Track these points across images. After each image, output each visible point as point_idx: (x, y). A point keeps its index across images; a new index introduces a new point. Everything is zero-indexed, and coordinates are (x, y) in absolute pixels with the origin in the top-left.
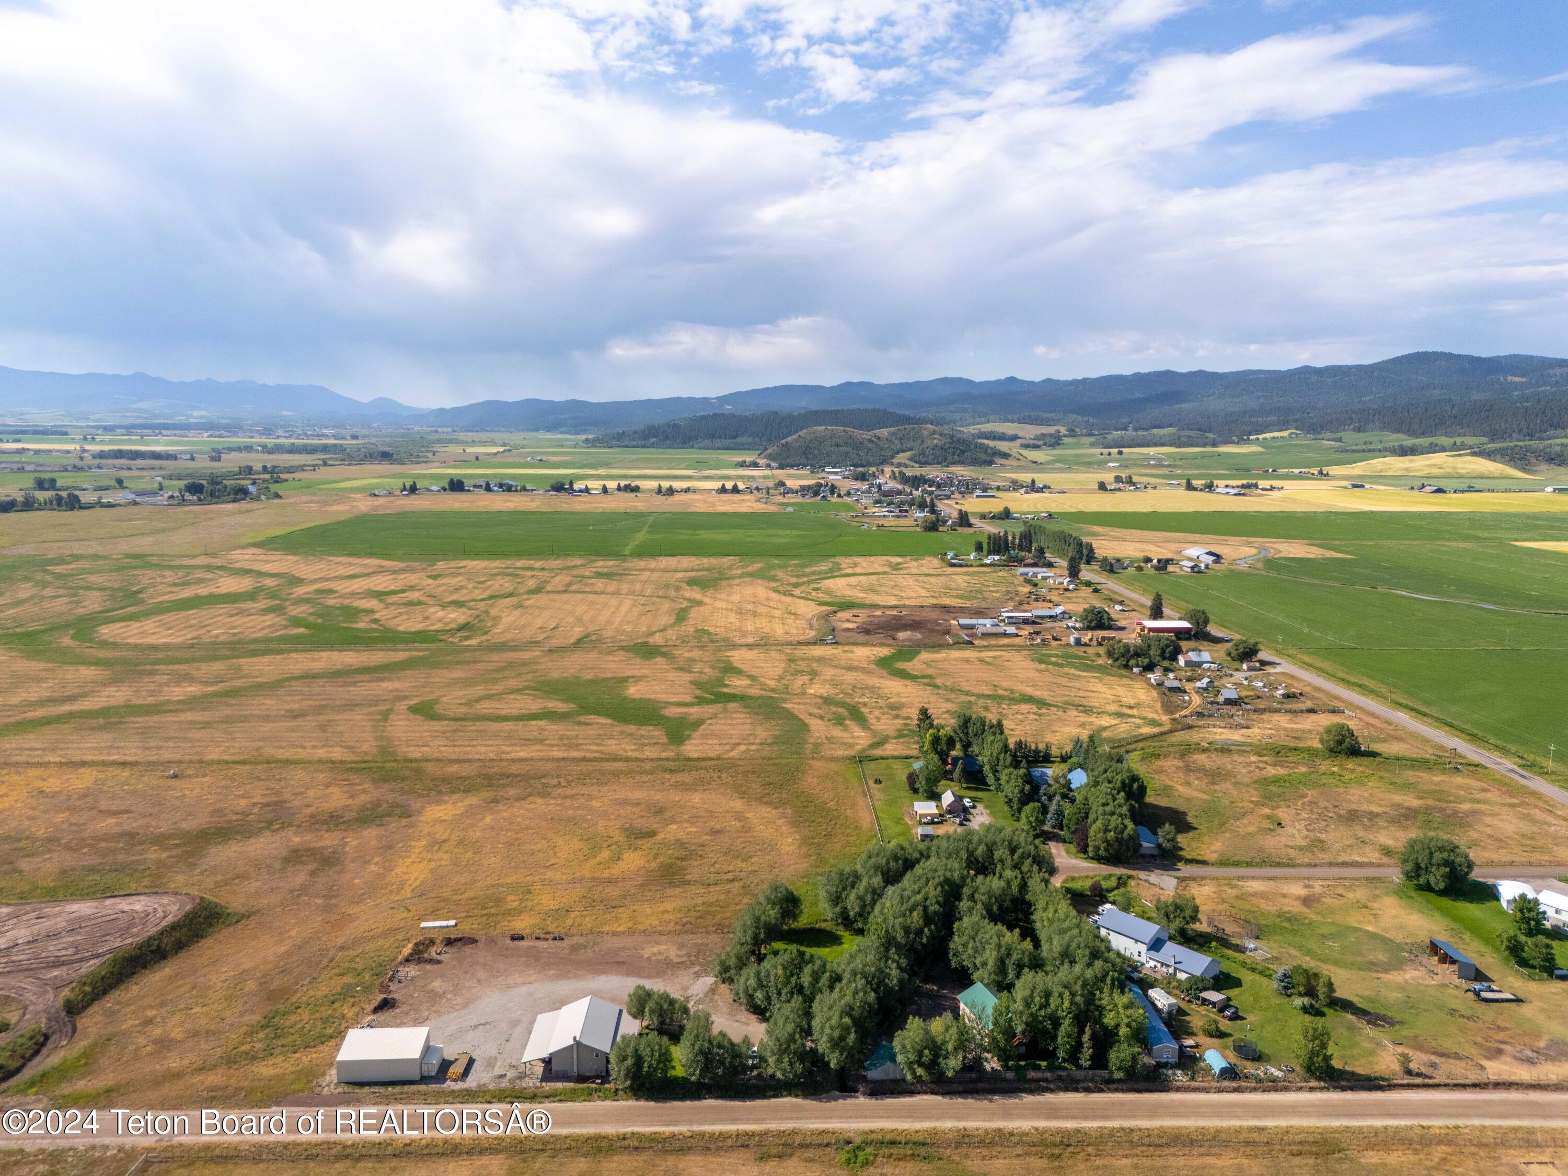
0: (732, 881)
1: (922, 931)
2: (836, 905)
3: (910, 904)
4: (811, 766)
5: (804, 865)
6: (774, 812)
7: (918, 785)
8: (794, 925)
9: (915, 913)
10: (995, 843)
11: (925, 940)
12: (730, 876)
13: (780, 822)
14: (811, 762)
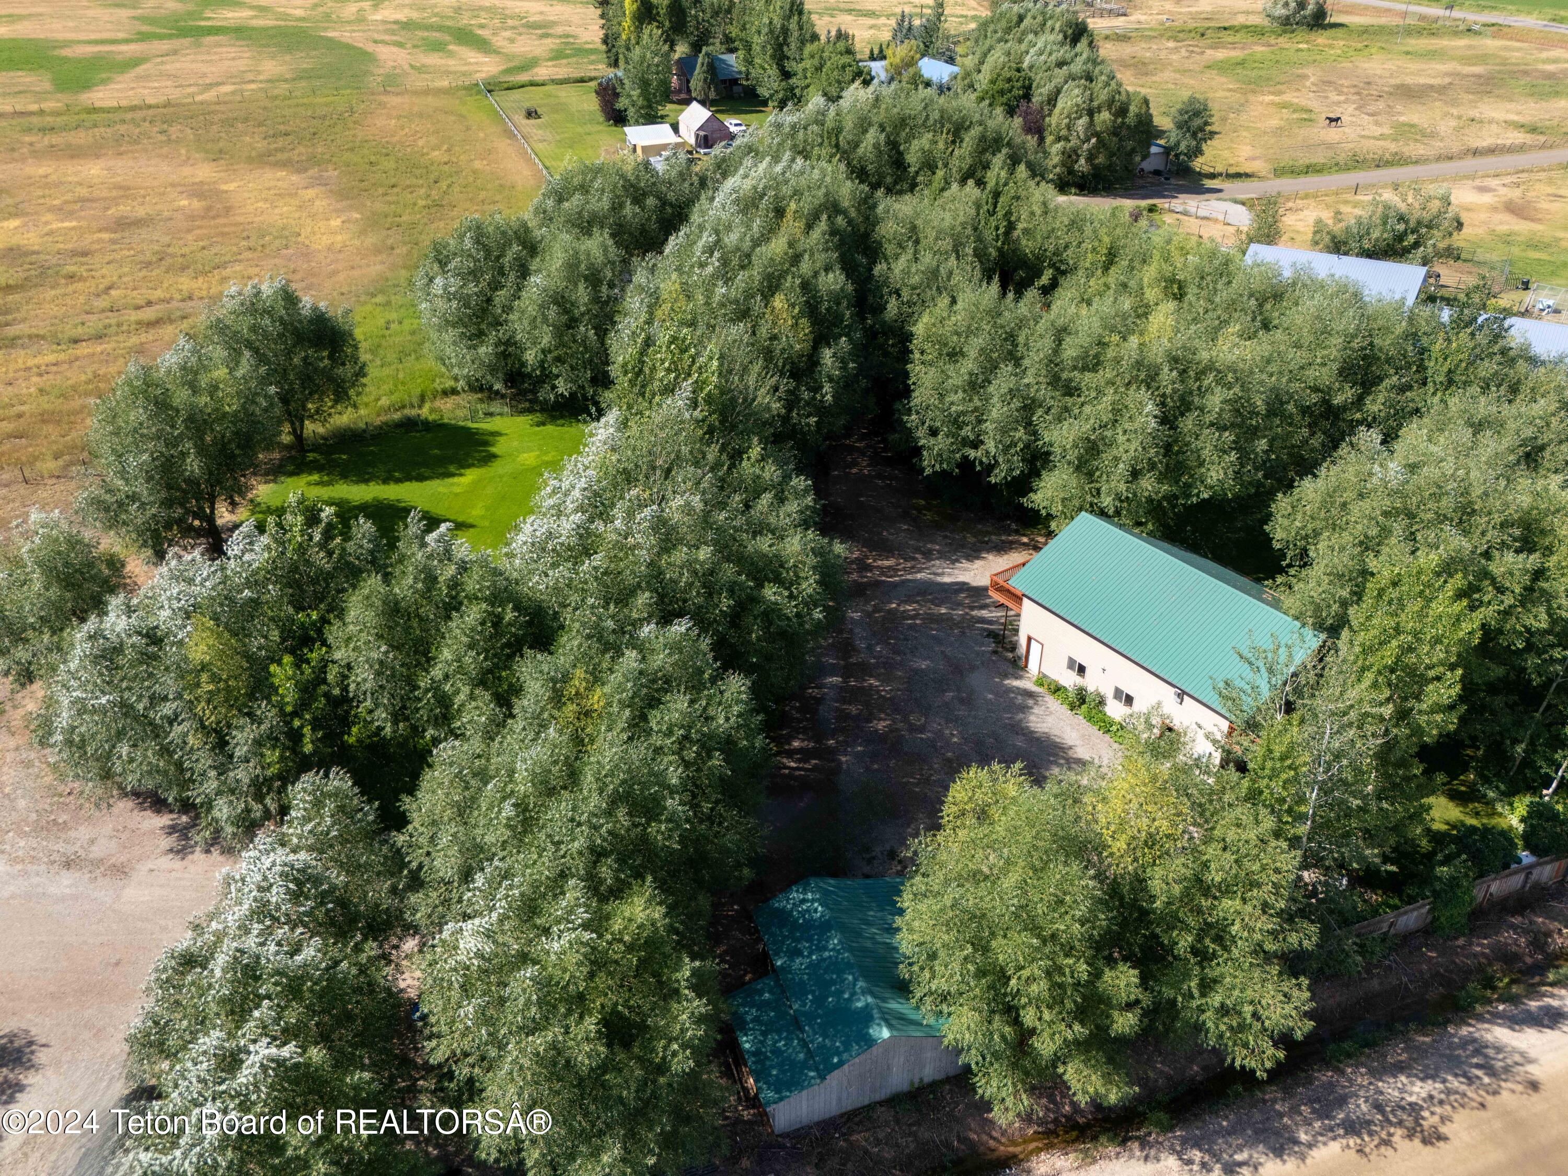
0: (156, 323)
1: (813, 360)
2: (480, 335)
3: (756, 272)
4: (382, 105)
5: (375, 268)
6: (295, 178)
7: (622, 103)
8: (343, 418)
9: (778, 302)
10: (903, 122)
11: (828, 393)
12: (149, 314)
13: (311, 193)
14: (384, 98)
